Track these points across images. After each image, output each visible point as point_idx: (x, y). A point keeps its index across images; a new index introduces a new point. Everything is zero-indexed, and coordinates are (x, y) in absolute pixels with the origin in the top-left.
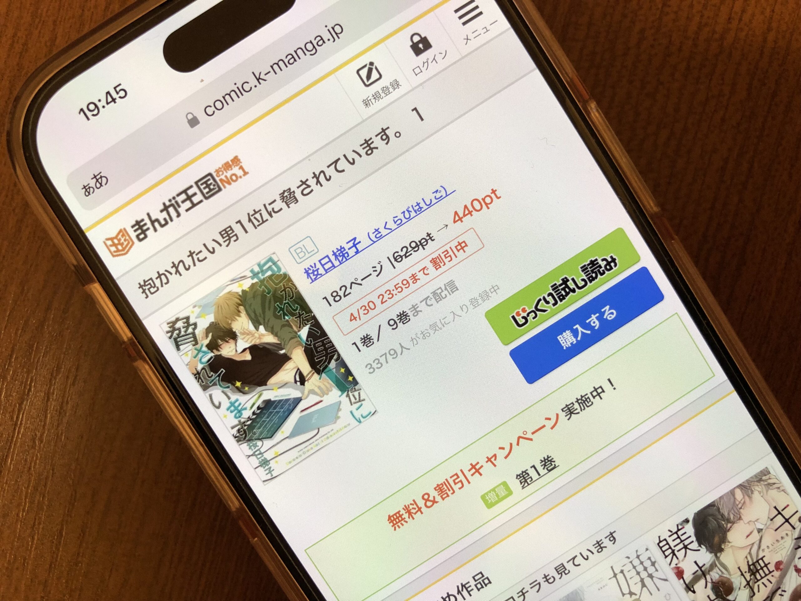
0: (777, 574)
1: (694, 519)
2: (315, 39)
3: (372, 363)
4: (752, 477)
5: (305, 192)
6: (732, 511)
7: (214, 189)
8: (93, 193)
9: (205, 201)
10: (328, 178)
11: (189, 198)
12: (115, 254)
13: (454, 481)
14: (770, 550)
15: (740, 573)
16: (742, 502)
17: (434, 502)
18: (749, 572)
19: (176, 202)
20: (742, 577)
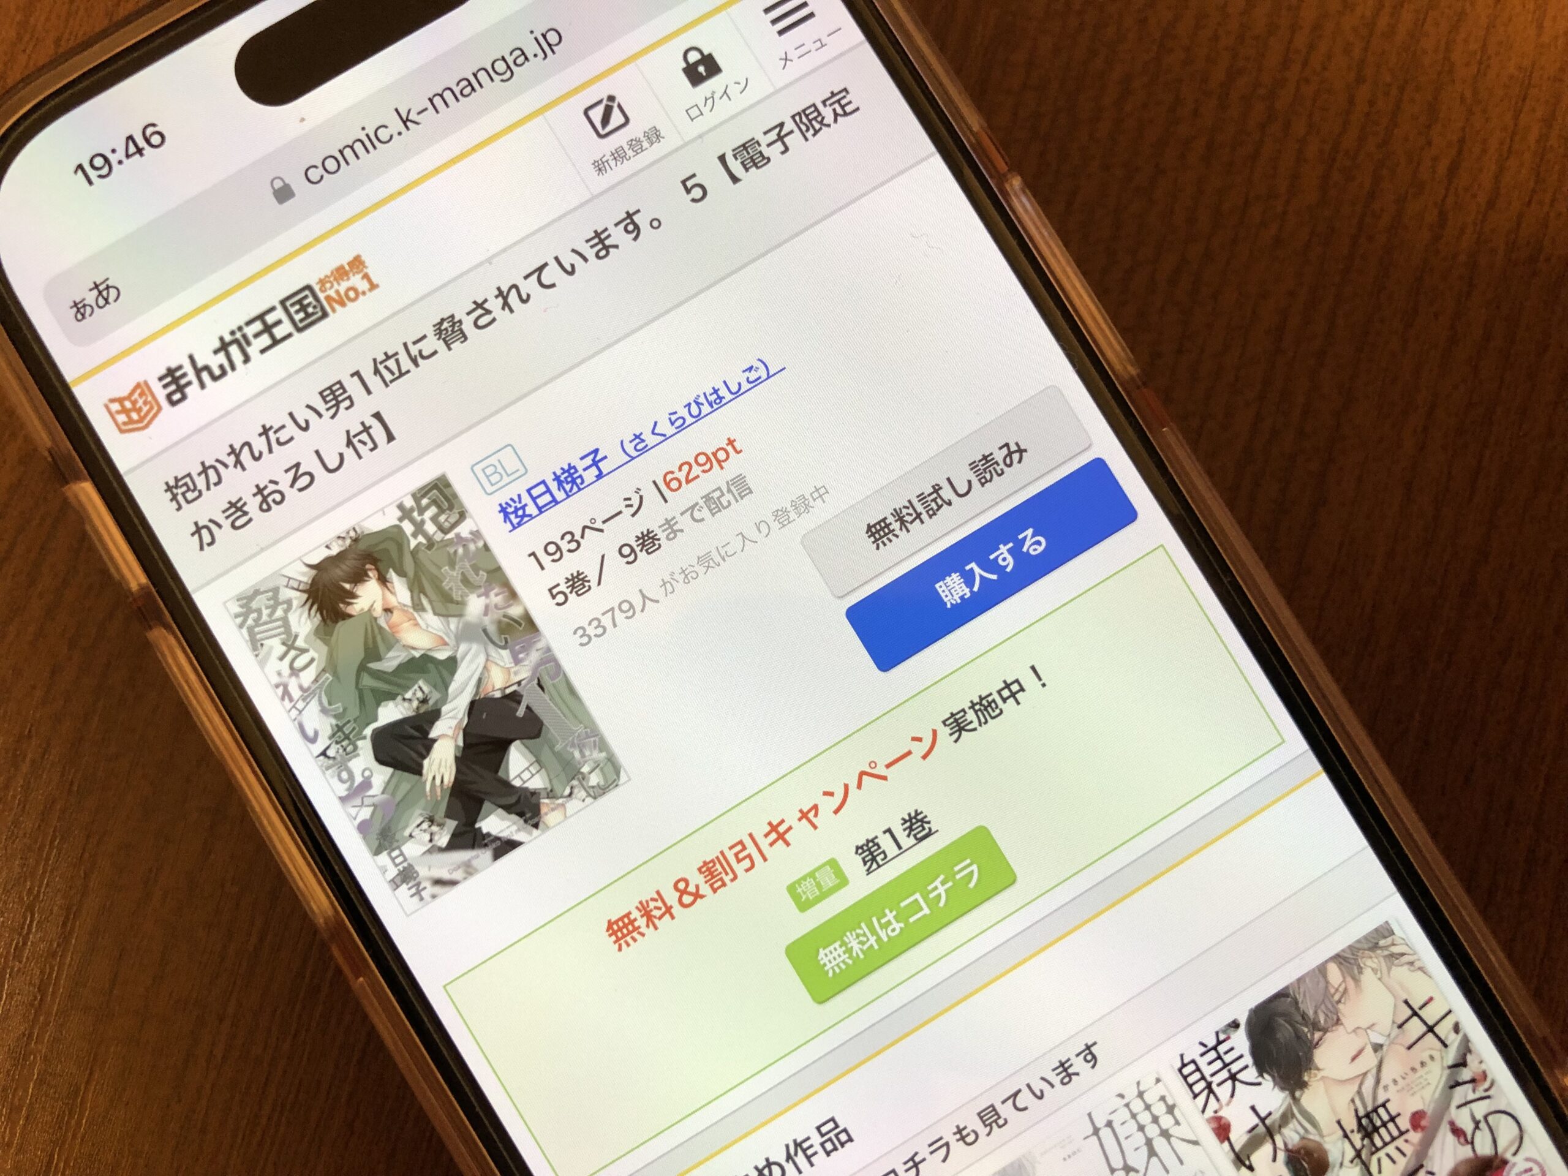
0: (1415, 1137)
1: (1250, 1023)
2: (511, 54)
3: (586, 625)
4: (1359, 941)
5: (481, 322)
6: (1323, 1007)
7: (313, 314)
8: (90, 315)
9: (296, 335)
10: (524, 297)
11: (268, 329)
12: (124, 428)
13: (736, 855)
14: (1399, 1087)
15: (1340, 1133)
16: (1341, 989)
17: (697, 896)
18: (1359, 1131)
19: (244, 336)
20: (1346, 1140)
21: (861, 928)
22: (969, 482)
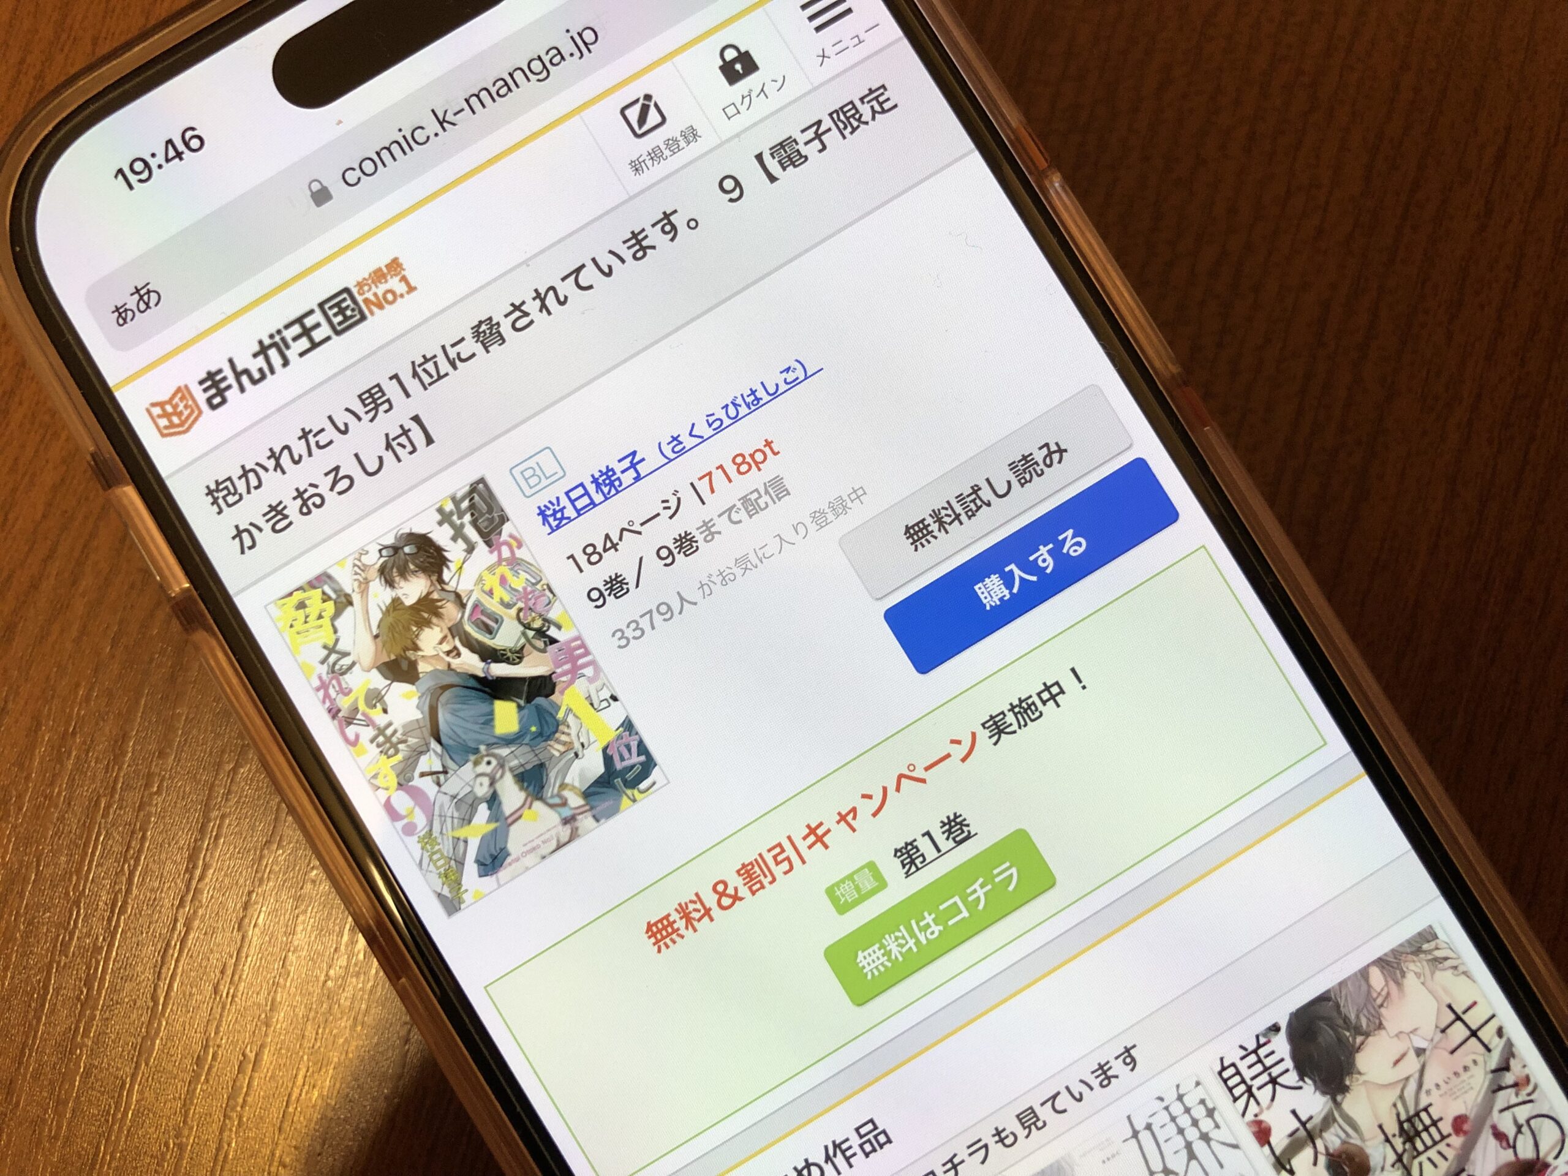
0: (1457, 1141)
1: (1290, 1025)
2: (547, 53)
3: (624, 628)
4: (1401, 945)
5: (519, 325)
6: (1365, 1011)
7: (352, 317)
8: (132, 320)
10: (562, 299)
11: (306, 332)
12: (165, 432)
13: (775, 857)
14: (1441, 1092)
15: (1382, 1137)
16: (1384, 993)
17: (736, 898)
18: (1401, 1136)
19: (283, 339)
20: (1388, 1145)
21: (900, 931)
22: (1009, 482)
